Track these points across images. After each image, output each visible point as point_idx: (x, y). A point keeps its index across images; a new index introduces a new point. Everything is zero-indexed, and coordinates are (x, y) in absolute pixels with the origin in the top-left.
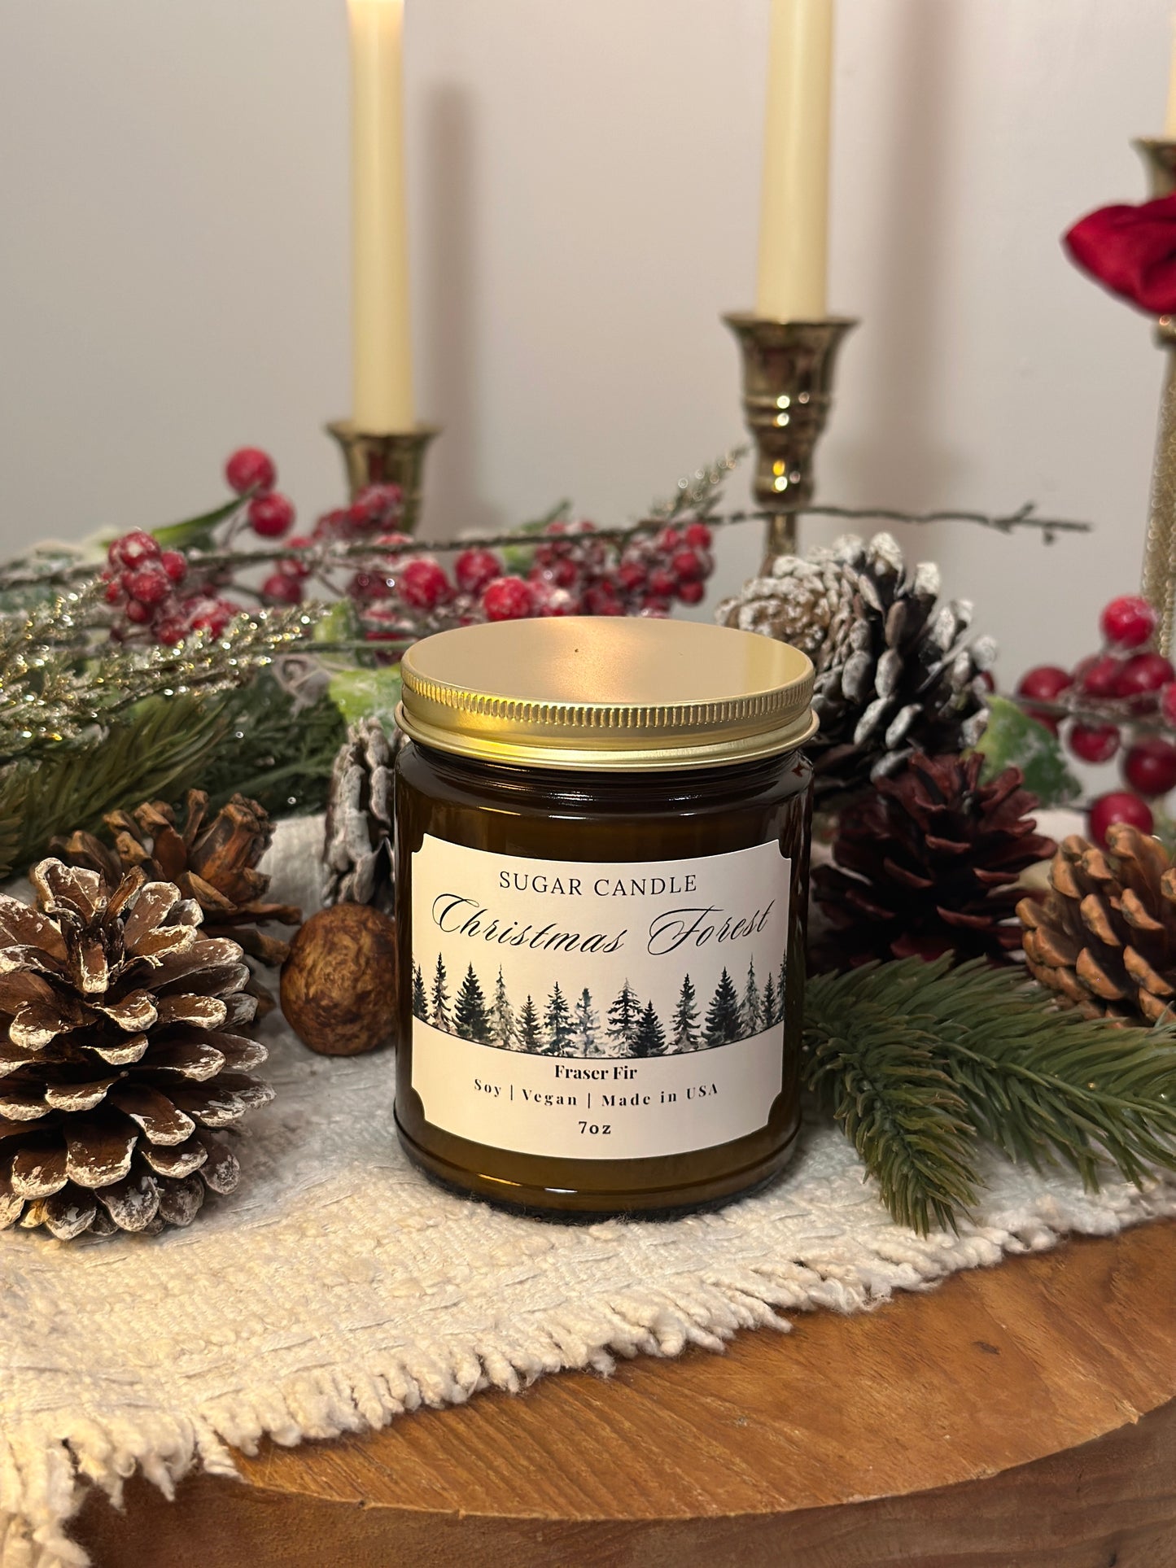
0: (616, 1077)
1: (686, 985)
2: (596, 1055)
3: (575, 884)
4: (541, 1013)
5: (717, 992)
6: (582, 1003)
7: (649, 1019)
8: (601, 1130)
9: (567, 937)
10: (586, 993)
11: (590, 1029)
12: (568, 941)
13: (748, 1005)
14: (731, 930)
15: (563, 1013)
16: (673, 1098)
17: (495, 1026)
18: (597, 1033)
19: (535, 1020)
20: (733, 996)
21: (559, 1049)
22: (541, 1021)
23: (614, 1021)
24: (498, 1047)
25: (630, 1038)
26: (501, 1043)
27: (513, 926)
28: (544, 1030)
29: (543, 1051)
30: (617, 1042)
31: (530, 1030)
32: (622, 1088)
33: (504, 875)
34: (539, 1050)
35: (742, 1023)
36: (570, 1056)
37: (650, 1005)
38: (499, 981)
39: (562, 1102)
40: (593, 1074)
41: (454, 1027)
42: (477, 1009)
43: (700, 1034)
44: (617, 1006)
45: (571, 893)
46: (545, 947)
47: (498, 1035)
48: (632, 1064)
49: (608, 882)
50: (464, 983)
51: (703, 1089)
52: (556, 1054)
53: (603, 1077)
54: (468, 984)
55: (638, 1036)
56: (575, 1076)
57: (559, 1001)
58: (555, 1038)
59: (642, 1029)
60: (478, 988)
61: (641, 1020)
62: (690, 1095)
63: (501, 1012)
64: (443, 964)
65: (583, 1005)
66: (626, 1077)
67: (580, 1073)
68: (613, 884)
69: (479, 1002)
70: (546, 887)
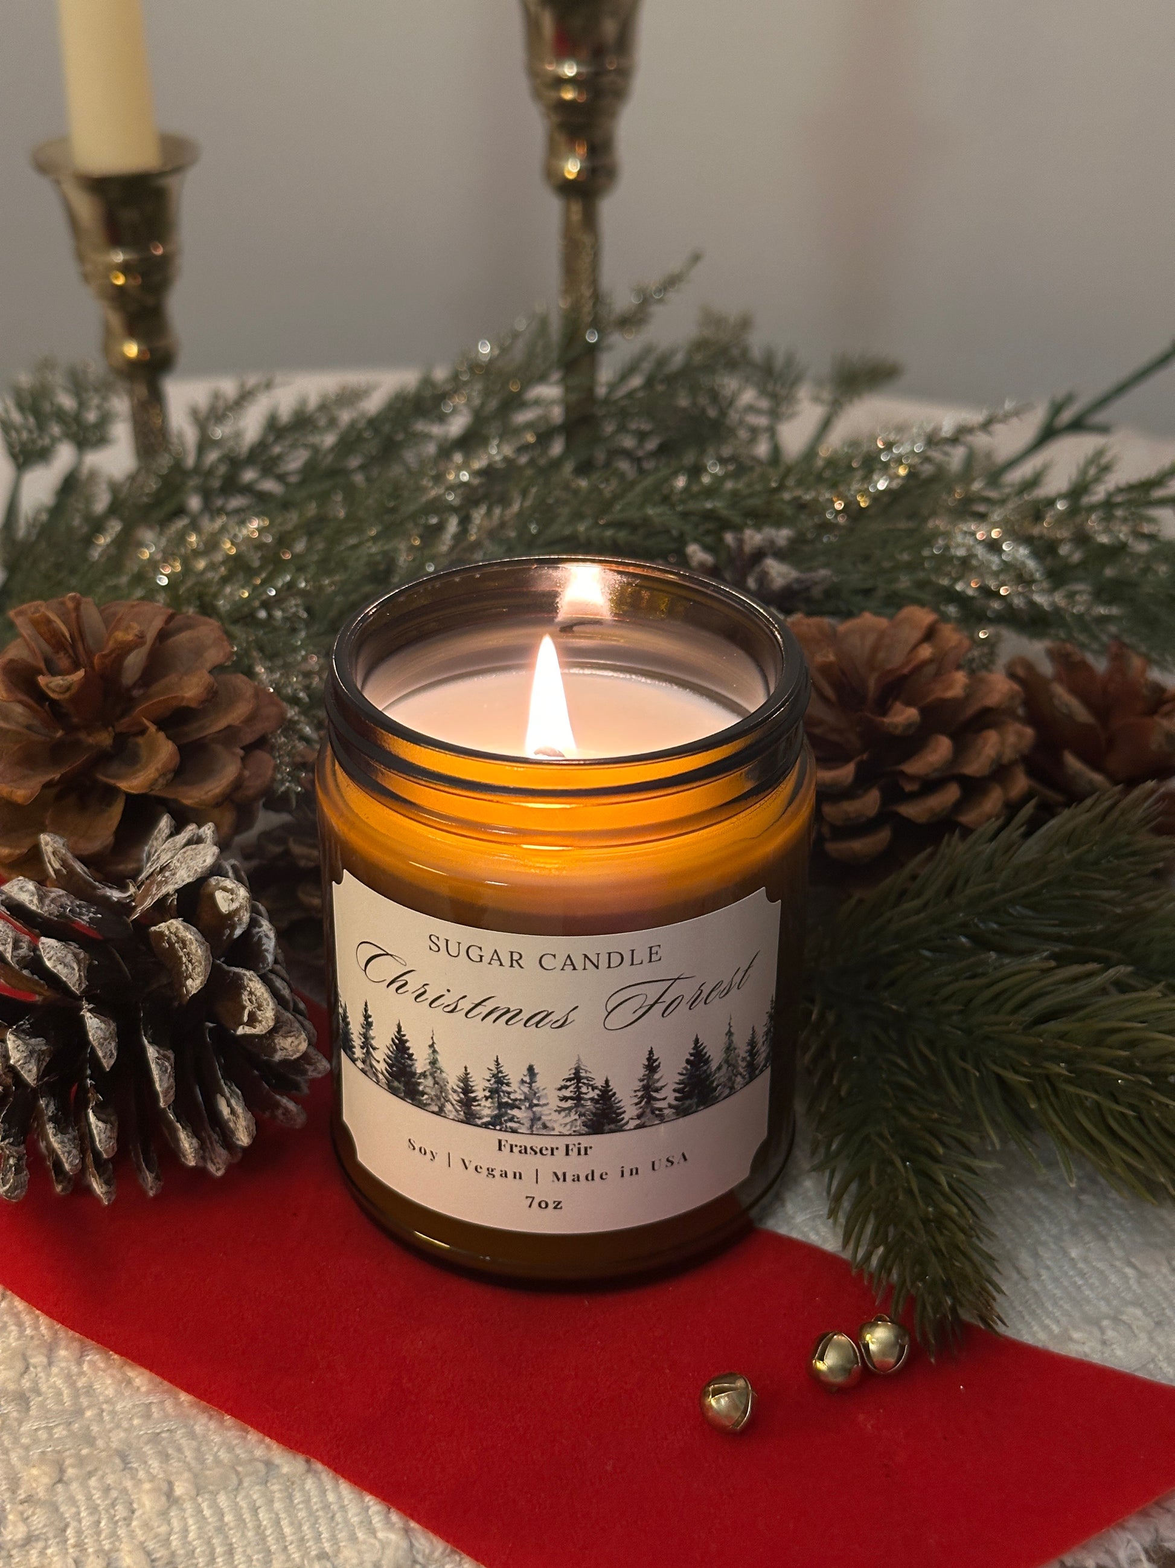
0: (567, 1154)
1: (649, 1059)
2: (544, 1132)
3: (516, 957)
4: (480, 1085)
5: (688, 1061)
6: (527, 1079)
7: (606, 1095)
8: (551, 1205)
9: (508, 1011)
10: (531, 1069)
11: (537, 1105)
12: (509, 1016)
13: (725, 1067)
14: (704, 995)
15: (505, 1088)
16: (634, 1172)
17: (428, 1090)
18: (545, 1110)
19: (472, 1092)
20: (707, 1062)
21: (501, 1124)
22: (480, 1094)
23: (565, 1099)
24: (433, 1112)
25: (584, 1115)
26: (436, 1109)
27: (445, 993)
28: (483, 1103)
29: (483, 1123)
30: (568, 1120)
31: (468, 1101)
32: (574, 1165)
33: (434, 939)
34: (479, 1122)
35: (718, 1086)
36: (514, 1131)
37: (607, 1082)
38: (432, 1046)
39: (506, 1176)
40: (541, 1150)
41: (384, 1080)
42: (408, 1069)
43: (666, 1106)
44: (568, 1083)
45: (512, 966)
46: (482, 1020)
47: (432, 1099)
48: (585, 1141)
49: (554, 956)
50: (393, 1039)
51: (670, 1159)
52: (498, 1128)
53: (552, 1154)
54: (397, 1041)
55: (592, 1113)
56: (520, 1152)
57: (500, 1075)
58: (496, 1112)
59: (598, 1106)
60: (408, 1048)
61: (596, 1097)
62: (656, 1168)
63: (434, 1078)
64: (369, 1012)
65: (528, 1081)
66: (579, 1154)
67: (526, 1148)
68: (561, 958)
69: (409, 1062)
70: (481, 957)
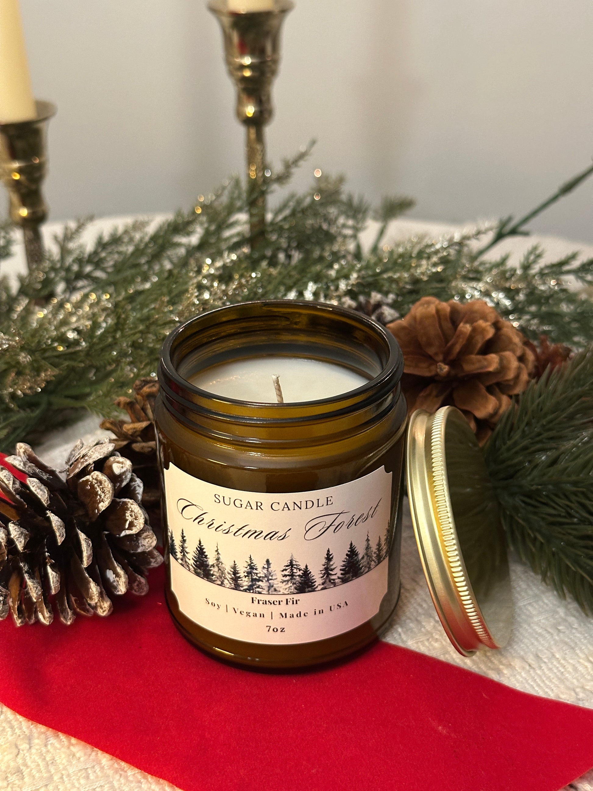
0: (287, 604)
1: (327, 554)
2: (275, 593)
4: (242, 570)
5: (347, 555)
6: (266, 566)
7: (306, 573)
8: (279, 630)
9: (256, 532)
10: (268, 561)
11: (271, 579)
12: (256, 534)
13: (366, 557)
14: (355, 521)
15: (255, 571)
16: (321, 612)
17: (215, 573)
18: (275, 582)
19: (238, 574)
20: (357, 555)
21: (253, 589)
22: (242, 574)
23: (285, 576)
24: (218, 584)
25: (295, 584)
26: (220, 583)
27: (223, 523)
28: (244, 579)
29: (244, 590)
30: (287, 586)
31: (236, 579)
32: (291, 609)
33: (217, 496)
34: (242, 589)
35: (362, 567)
36: (260, 593)
37: (306, 566)
38: (217, 551)
39: (256, 616)
40: (274, 602)
41: (193, 569)
42: (205, 563)
43: (337, 578)
44: (287, 568)
45: (257, 509)
46: (243, 537)
47: (217, 578)
48: (296, 597)
49: (279, 503)
50: (197, 548)
51: (339, 605)
52: (252, 591)
53: (279, 604)
54: (199, 549)
55: (299, 582)
56: (263, 603)
57: (252, 565)
58: (251, 583)
59: (302, 579)
60: (205, 552)
61: (301, 574)
62: (332, 609)
63: (218, 567)
64: (184, 535)
65: (266, 567)
66: (293, 603)
67: (266, 601)
68: (282, 505)
69: (206, 559)
70: (241, 505)
